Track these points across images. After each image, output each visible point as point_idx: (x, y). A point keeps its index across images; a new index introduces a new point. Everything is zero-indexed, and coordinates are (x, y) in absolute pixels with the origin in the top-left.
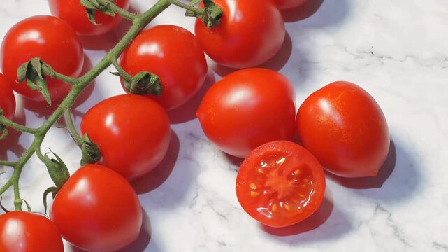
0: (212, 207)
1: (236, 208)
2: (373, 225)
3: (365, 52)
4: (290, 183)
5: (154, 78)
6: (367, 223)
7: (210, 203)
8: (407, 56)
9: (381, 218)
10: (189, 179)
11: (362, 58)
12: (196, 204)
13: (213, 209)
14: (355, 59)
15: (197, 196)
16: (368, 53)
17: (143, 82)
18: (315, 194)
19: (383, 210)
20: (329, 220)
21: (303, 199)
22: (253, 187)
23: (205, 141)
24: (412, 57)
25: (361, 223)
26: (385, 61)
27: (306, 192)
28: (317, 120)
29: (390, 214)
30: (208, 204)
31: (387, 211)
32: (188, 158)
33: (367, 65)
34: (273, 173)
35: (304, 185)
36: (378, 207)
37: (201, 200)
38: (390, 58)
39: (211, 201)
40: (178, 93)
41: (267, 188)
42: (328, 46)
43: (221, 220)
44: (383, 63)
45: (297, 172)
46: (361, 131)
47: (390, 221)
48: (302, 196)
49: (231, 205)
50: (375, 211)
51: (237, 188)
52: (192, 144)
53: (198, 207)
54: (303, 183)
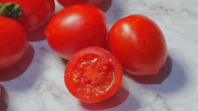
0: (50, 91)
1: (65, 92)
2: (154, 106)
3: (157, 7)
4: (100, 75)
5: (17, 6)
6: (150, 105)
7: (49, 89)
8: (183, 10)
9: (160, 102)
10: (38, 74)
11: (155, 10)
12: (40, 89)
13: (51, 92)
14: (150, 10)
15: (41, 83)
16: (158, 7)
17: (10, 8)
18: (116, 82)
19: (161, 97)
20: (125, 102)
21: (107, 85)
22: (75, 76)
23: (51, 52)
24: (186, 10)
25: (146, 105)
26: (170, 12)
27: (110, 80)
28: (119, 35)
29: (166, 100)
30: (48, 88)
31: (164, 98)
32: (39, 61)
33: (158, 14)
34: (89, 68)
35: (109, 77)
36: (158, 95)
37: (44, 86)
38: (172, 10)
39: (50, 87)
40: (34, 19)
41: (85, 77)
42: (135, 2)
43: (55, 99)
44: (168, 13)
45: (104, 68)
46: (147, 43)
47: (166, 104)
48: (107, 83)
49: (62, 90)
50: (156, 98)
51: (65, 77)
52: (42, 54)
53: (41, 91)
54: (109, 75)
